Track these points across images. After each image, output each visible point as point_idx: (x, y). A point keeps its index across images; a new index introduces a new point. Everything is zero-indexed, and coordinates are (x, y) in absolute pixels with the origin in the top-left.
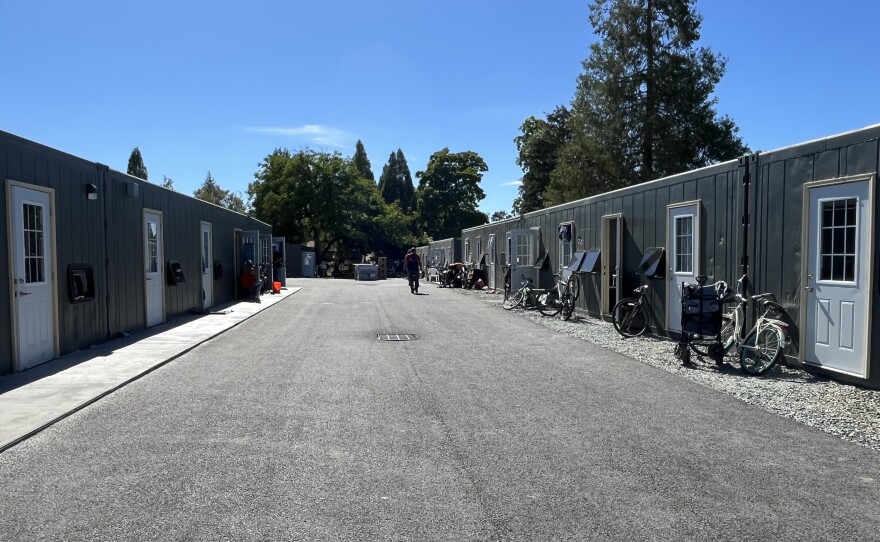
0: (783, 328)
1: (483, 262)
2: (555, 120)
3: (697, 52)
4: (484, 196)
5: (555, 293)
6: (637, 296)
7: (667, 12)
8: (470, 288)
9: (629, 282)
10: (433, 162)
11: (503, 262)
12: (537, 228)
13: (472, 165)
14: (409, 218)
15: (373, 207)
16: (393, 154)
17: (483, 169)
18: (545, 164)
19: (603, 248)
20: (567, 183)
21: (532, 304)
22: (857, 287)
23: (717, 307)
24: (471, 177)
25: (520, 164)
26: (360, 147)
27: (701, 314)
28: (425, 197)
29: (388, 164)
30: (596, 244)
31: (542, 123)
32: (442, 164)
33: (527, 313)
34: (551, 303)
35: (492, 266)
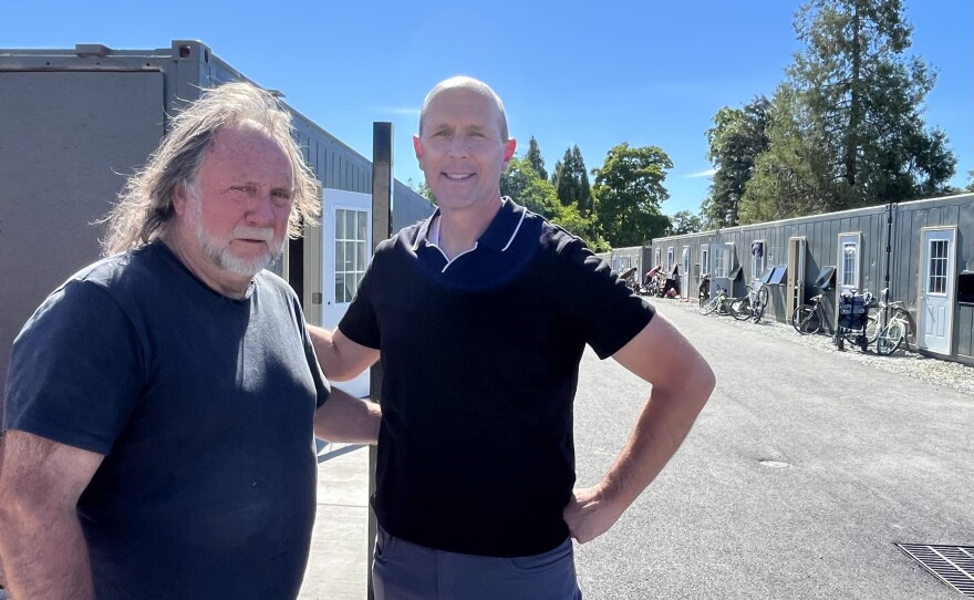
0: (906, 325)
1: (676, 272)
2: (753, 111)
3: (906, 62)
4: (667, 197)
5: (747, 301)
6: (813, 303)
7: (875, 19)
8: (662, 297)
9: (808, 292)
10: (611, 158)
11: (697, 273)
12: (732, 244)
13: (655, 161)
14: (586, 222)
15: (548, 210)
16: (569, 151)
17: (668, 166)
18: (739, 161)
19: (789, 265)
20: (763, 193)
21: (726, 310)
22: (947, 297)
23: (863, 310)
24: (653, 175)
25: (711, 160)
26: (533, 143)
27: (852, 315)
28: (601, 197)
29: (563, 162)
30: (783, 259)
31: (737, 113)
32: (621, 161)
33: (721, 317)
34: (744, 310)
35: (684, 276)
